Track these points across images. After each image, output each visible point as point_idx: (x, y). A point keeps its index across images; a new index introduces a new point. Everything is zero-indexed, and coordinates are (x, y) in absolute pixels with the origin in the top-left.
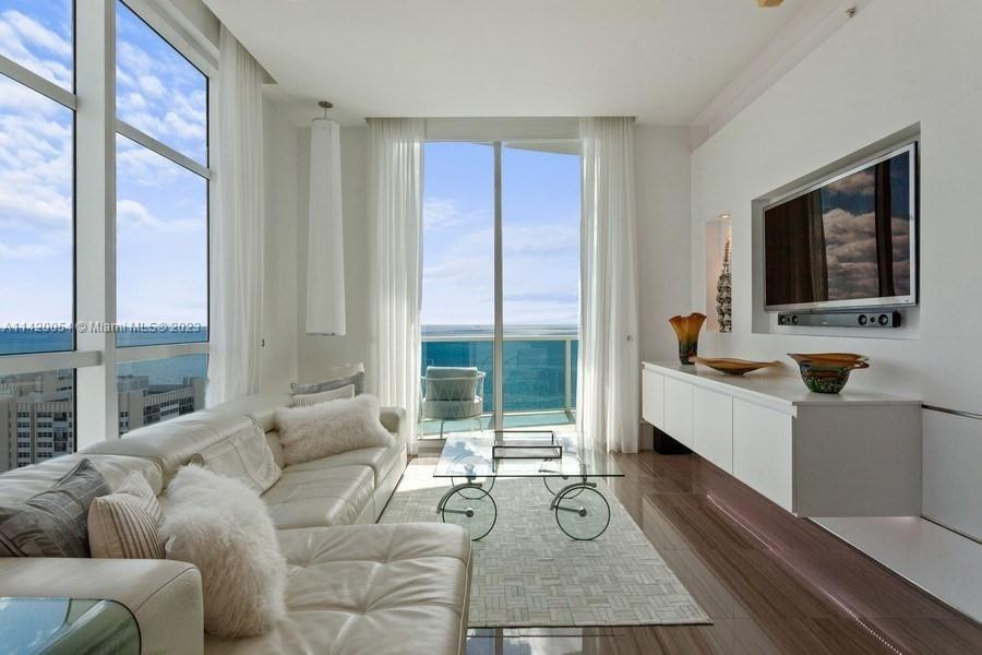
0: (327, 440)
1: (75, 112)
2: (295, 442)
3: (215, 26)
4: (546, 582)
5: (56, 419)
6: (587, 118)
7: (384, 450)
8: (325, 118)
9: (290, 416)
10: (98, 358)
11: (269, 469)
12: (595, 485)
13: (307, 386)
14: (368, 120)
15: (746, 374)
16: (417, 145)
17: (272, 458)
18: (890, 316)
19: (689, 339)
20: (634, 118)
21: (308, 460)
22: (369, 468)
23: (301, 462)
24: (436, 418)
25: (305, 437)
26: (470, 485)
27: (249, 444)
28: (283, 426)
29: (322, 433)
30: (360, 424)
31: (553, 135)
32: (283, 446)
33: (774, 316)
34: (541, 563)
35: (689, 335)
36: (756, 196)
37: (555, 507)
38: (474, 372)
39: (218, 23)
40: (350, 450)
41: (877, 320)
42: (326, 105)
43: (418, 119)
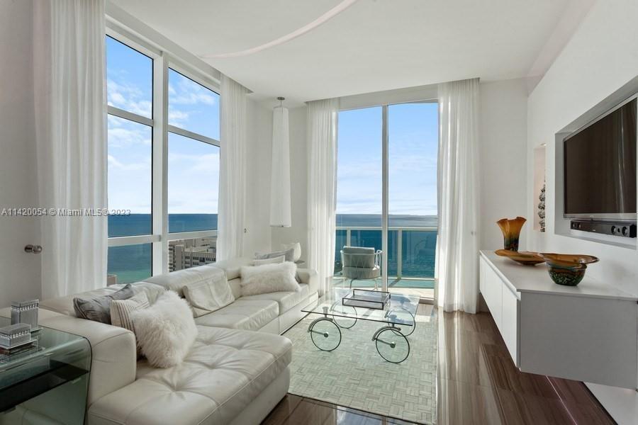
0: (263, 285)
1: (153, 128)
2: (247, 284)
3: (218, 74)
4: (351, 381)
5: (200, 261)
6: (443, 84)
7: (292, 293)
8: (281, 106)
9: (247, 270)
10: (160, 238)
11: (226, 297)
12: (400, 329)
13: (262, 255)
14: (307, 103)
15: (537, 265)
16: (334, 114)
17: (230, 291)
18: (628, 228)
19: (510, 236)
20: (479, 78)
21: (252, 295)
22: (276, 303)
23: (249, 295)
24: (348, 277)
25: (251, 283)
26: (326, 319)
27: (217, 283)
28: (242, 276)
29: (260, 281)
30: (281, 277)
31: (425, 95)
32: (241, 286)
33: (568, 222)
34: (356, 371)
35: (510, 233)
36: (557, 130)
37: (375, 339)
38: (372, 251)
39: (220, 73)
40: (274, 292)
41: (621, 230)
42: (281, 99)
43: (333, 99)
